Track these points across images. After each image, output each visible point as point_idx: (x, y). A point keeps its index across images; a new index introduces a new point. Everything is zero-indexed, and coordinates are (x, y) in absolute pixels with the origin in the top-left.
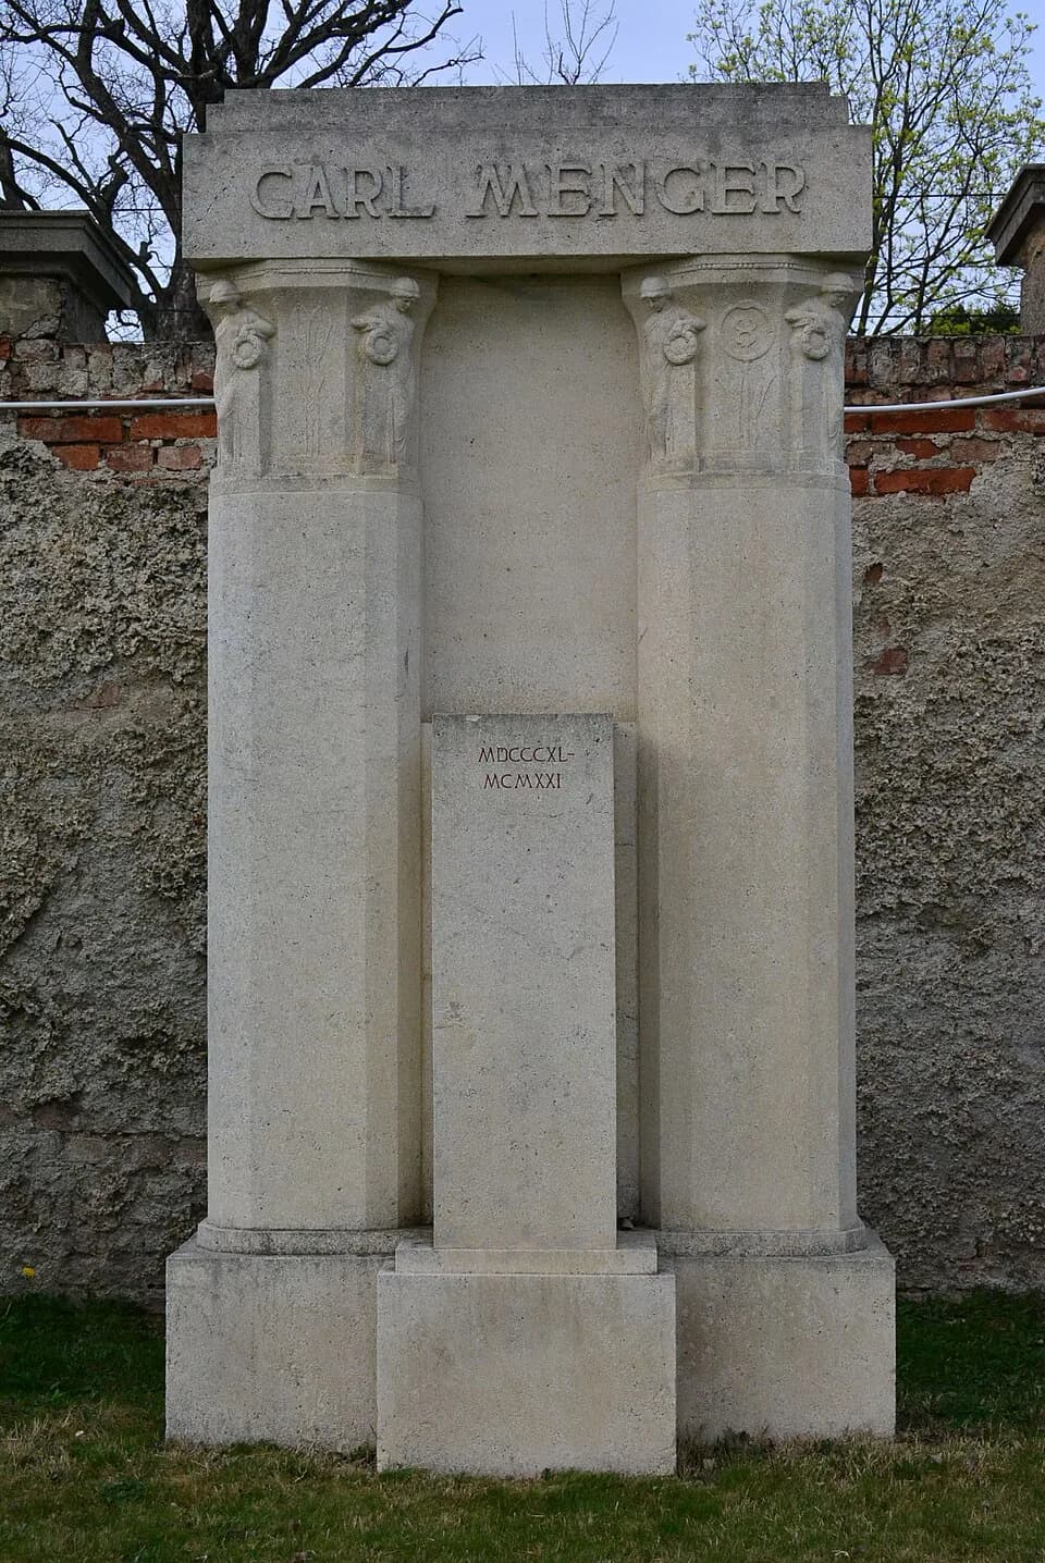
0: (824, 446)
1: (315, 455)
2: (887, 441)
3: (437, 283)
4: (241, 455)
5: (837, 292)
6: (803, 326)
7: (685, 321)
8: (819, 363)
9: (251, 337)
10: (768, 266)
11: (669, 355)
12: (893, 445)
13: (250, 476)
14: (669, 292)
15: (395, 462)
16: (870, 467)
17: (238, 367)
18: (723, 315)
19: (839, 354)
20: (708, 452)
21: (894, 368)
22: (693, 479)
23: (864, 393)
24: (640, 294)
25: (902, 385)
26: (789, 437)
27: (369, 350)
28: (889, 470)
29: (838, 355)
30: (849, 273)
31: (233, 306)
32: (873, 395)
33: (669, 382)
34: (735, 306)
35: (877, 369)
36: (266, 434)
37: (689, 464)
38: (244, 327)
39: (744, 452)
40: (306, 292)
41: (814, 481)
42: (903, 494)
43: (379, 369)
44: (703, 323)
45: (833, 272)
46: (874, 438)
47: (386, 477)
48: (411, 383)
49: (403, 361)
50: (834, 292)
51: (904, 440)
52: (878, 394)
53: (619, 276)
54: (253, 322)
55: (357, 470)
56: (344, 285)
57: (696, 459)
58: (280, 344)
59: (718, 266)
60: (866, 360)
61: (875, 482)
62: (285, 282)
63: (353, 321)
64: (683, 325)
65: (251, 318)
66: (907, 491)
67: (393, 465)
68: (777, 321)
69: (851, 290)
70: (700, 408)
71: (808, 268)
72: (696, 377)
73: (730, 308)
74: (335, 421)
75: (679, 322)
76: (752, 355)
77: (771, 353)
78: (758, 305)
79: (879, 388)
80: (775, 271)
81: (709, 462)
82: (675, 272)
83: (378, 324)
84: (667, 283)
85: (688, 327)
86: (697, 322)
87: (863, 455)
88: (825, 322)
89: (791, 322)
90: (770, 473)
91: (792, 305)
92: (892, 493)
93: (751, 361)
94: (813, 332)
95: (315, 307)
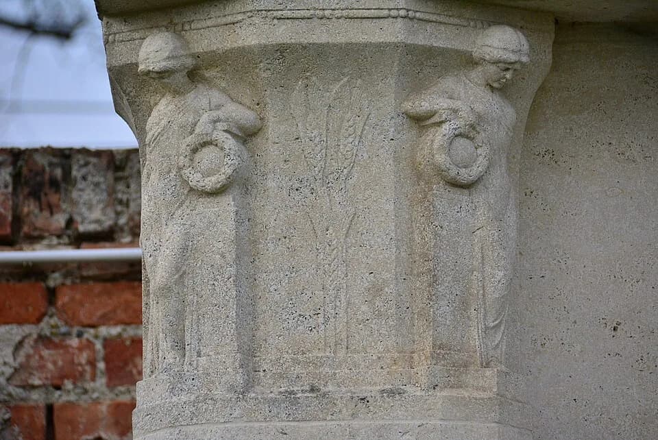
1: (341, 354)
3: (553, 36)
4: (199, 355)
9: (220, 136)
13: (219, 392)
15: (488, 365)
17: (191, 190)
27: (441, 158)
31: (180, 78)
36: (248, 311)
38: (205, 117)
40: (321, 51)
43: (457, 194)
47: (476, 394)
48: (512, 217)
49: (498, 179)
54: (218, 107)
55: (424, 380)
56: (393, 40)
58: (272, 147)
62: (283, 34)
63: (407, 106)
65: (215, 101)
67: (488, 372)
74: (376, 290)
83: (455, 111)
95: (338, 80)
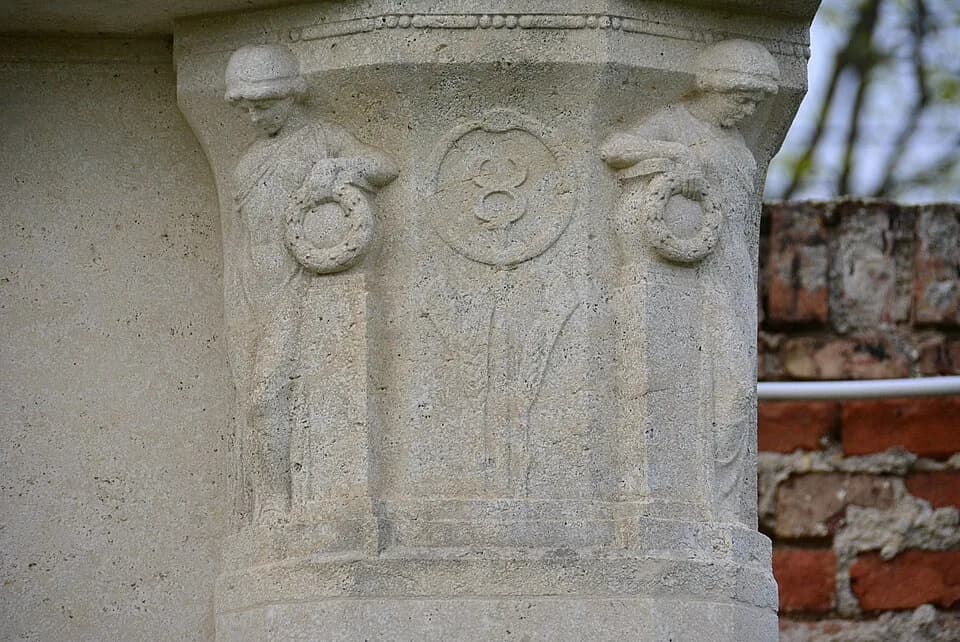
0: (704, 487)
2: (885, 475)
5: (736, 90)
6: (649, 178)
7: (341, 162)
8: (692, 271)
10: (560, 21)
11: (302, 249)
12: (899, 485)
14: (300, 86)
16: (841, 542)
18: (441, 145)
19: (744, 248)
20: (401, 502)
21: (900, 282)
22: (361, 572)
23: (819, 346)
24: (225, 90)
25: (921, 327)
26: (615, 463)
28: (889, 550)
29: (741, 250)
30: (763, 40)
32: (845, 354)
33: (299, 316)
34: (471, 124)
35: (854, 285)
37: (351, 534)
39: (495, 501)
41: (679, 579)
42: (926, 613)
44: (391, 169)
45: (726, 36)
46: (850, 465)
50: (729, 92)
51: (928, 473)
52: (857, 349)
53: (170, 40)
57: (369, 518)
59: (428, 20)
60: (823, 262)
61: (853, 581)
64: (337, 171)
66: (938, 605)
68: (580, 163)
69: (772, 86)
70: (381, 386)
71: (661, 29)
72: (371, 308)
73: (459, 127)
75: (326, 163)
76: (517, 251)
77: (565, 246)
78: (531, 121)
79: (859, 335)
80: (572, 36)
81: (402, 527)
82: (315, 33)
84: (296, 63)
85: (349, 175)
86: (375, 163)
87: (821, 510)
88: (707, 168)
89: (616, 166)
90: (562, 556)
91: (621, 122)
92: (898, 610)
93: (513, 266)
94: (674, 192)
